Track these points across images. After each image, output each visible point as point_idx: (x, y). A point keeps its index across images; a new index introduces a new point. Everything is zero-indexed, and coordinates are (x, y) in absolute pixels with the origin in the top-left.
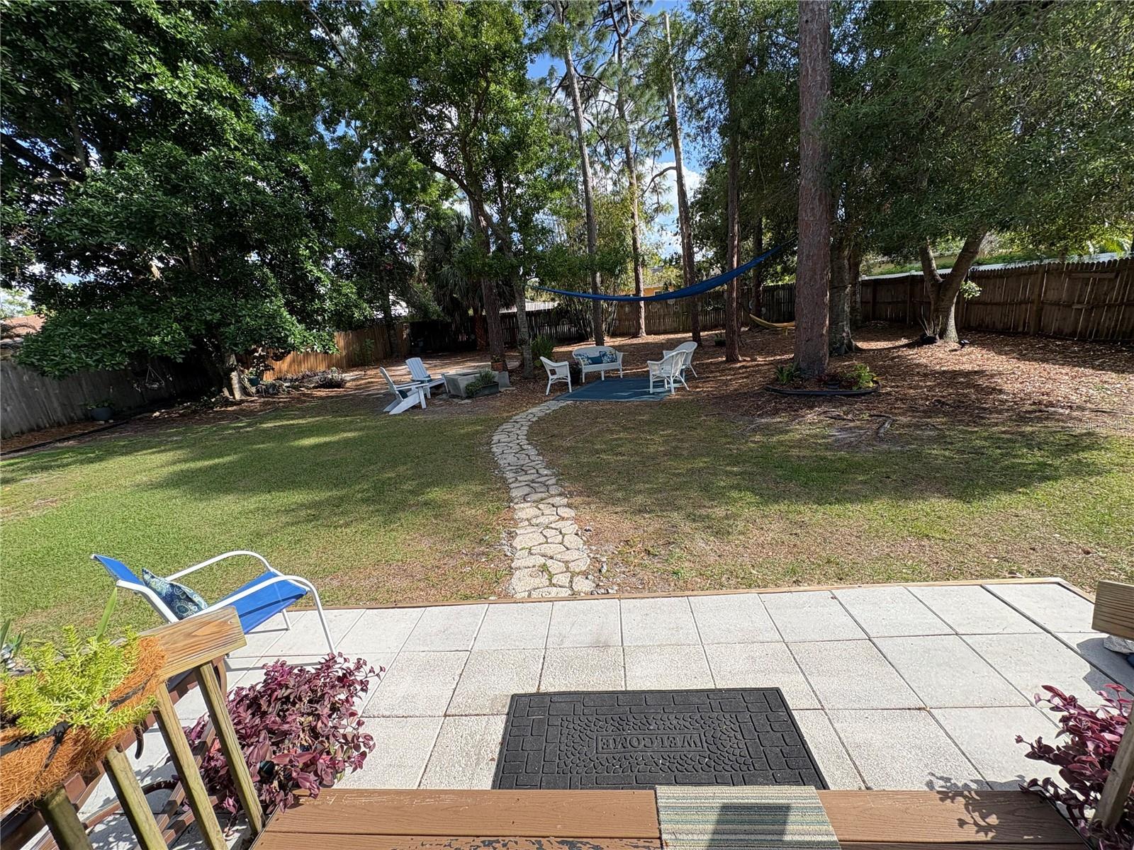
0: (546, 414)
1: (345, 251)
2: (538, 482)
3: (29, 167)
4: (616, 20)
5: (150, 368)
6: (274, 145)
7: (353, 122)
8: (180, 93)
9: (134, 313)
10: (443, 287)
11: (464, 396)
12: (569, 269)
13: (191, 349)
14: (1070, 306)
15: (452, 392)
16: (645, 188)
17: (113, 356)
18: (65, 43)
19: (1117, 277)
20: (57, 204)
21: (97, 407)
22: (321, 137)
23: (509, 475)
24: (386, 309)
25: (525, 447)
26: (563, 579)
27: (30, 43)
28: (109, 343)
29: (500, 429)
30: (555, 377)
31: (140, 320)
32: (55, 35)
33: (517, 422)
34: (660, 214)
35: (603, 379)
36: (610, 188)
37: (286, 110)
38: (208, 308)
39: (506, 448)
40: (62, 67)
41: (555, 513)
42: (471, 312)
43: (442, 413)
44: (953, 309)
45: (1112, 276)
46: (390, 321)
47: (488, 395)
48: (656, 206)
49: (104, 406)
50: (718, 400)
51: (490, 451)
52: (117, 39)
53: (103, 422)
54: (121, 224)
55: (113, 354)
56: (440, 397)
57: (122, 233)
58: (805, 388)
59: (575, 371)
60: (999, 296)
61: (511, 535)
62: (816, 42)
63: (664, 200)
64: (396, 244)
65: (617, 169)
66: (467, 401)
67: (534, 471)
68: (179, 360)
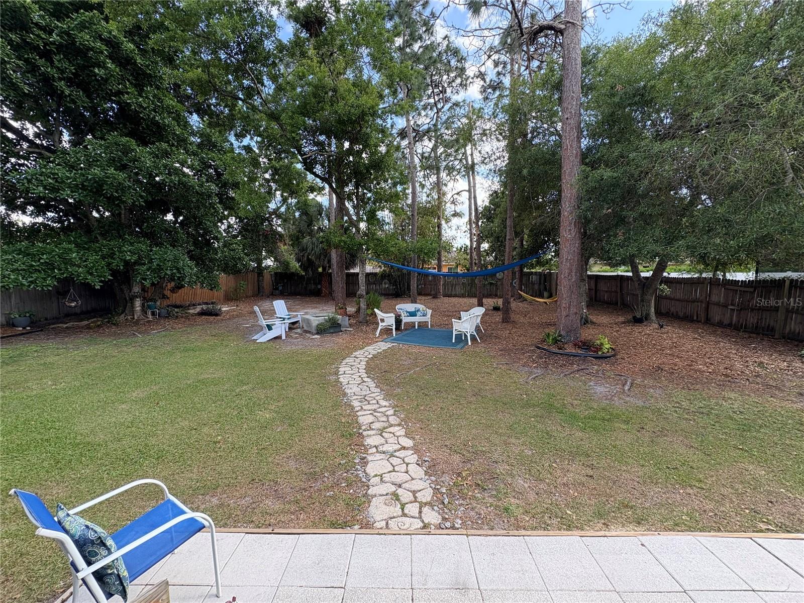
0: (378, 353)
1: (236, 219)
2: (380, 412)
3: (14, 139)
4: (436, 100)
5: (72, 290)
6: (200, 146)
7: (256, 137)
8: (141, 106)
9: (70, 250)
10: (303, 250)
11: (315, 332)
12: (398, 250)
13: (109, 279)
14: (726, 307)
15: (305, 328)
16: (447, 201)
17: (45, 279)
18: (66, 64)
19: (755, 291)
20: (28, 166)
21: (20, 316)
22: (232, 144)
23: (356, 404)
24: (259, 262)
25: (365, 379)
26: (413, 509)
27: (41, 62)
28: (44, 270)
29: (344, 362)
30: (384, 324)
31: (74, 255)
32: (60, 60)
33: (357, 358)
34: (456, 218)
35: (416, 328)
36: (425, 198)
37: (210, 125)
38: (130, 251)
39: (350, 379)
40: (60, 79)
41: (396, 442)
42: (320, 270)
43: (298, 344)
44: (653, 301)
45: (752, 290)
46: (260, 270)
47: (332, 333)
48: (453, 212)
49: (25, 316)
50: (503, 352)
51: (337, 381)
52: (106, 68)
53: (21, 329)
54: (77, 185)
55: (45, 278)
56: (296, 331)
57: (75, 192)
58: (565, 349)
59: (398, 321)
60: (679, 295)
61: (364, 462)
62: (573, 131)
63: (458, 209)
64: (273, 219)
65: (430, 187)
66: (316, 336)
67: (374, 402)
68: (98, 287)
